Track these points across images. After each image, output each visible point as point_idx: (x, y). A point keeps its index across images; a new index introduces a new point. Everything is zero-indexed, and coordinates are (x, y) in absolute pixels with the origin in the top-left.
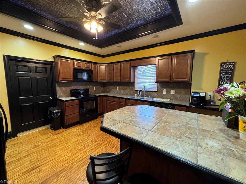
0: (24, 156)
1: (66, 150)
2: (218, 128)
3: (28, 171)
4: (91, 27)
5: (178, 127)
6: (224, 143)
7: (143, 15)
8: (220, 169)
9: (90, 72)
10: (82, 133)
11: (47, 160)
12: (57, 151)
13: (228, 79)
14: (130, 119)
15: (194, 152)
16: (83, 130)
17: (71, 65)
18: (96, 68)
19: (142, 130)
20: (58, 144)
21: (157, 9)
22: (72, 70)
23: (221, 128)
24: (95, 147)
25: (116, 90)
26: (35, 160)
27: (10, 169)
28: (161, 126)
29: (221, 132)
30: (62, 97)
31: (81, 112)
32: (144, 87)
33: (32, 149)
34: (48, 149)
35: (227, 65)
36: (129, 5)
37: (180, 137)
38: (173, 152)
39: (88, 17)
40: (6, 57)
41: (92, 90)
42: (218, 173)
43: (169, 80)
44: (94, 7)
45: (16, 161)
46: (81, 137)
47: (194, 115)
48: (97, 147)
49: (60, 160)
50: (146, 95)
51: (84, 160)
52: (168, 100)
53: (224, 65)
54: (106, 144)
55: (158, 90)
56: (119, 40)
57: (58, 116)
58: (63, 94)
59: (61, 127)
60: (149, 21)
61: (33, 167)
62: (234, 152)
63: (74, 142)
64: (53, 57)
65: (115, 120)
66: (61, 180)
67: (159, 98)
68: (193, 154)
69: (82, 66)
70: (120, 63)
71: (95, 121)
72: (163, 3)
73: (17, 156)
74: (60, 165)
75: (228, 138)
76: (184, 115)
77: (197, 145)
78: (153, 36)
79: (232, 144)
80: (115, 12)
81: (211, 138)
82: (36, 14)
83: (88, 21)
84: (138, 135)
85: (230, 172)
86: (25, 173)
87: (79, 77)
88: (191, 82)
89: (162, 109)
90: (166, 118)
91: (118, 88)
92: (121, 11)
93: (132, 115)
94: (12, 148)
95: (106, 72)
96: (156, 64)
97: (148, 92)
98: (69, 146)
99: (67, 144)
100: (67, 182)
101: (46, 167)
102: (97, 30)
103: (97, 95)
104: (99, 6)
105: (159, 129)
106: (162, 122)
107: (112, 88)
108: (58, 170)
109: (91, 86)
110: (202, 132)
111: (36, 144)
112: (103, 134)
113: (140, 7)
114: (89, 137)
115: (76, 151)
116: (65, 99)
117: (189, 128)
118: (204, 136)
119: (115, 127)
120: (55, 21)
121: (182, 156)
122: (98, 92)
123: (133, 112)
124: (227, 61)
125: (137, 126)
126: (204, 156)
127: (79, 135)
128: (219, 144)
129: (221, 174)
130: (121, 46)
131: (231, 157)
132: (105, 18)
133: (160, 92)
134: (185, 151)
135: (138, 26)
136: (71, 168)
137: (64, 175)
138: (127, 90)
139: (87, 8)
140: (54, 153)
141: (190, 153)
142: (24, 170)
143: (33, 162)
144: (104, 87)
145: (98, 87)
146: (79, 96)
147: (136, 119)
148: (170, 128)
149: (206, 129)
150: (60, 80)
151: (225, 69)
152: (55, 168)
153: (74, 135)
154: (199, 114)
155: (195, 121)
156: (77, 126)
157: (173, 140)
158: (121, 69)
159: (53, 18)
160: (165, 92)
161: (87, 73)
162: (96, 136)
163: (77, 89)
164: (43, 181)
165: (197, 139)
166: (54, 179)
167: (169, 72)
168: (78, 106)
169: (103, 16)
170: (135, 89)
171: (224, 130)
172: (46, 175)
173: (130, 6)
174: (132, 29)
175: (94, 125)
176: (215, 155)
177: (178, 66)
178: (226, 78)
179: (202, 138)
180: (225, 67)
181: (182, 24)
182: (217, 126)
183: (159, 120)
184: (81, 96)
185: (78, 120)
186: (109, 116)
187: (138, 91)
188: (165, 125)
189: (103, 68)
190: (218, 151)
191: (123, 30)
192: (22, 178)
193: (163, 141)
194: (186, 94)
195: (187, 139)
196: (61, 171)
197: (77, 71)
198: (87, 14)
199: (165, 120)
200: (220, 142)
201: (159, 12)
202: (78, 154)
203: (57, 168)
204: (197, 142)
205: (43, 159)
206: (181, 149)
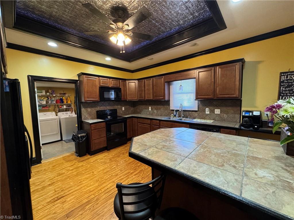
0: (48, 184)
1: (92, 179)
2: (273, 155)
3: (52, 201)
4: (117, 40)
5: (221, 153)
6: (279, 173)
7: (177, 22)
8: (269, 203)
9: (117, 90)
10: (110, 160)
11: (71, 190)
12: (82, 180)
13: (291, 93)
14: (163, 143)
15: (238, 183)
16: (111, 157)
17: (96, 83)
18: (125, 85)
19: (176, 156)
20: (84, 172)
21: (194, 13)
22: (98, 88)
23: (278, 155)
24: (124, 177)
25: (148, 110)
26: (59, 189)
27: (35, 198)
28: (199, 152)
29: (277, 161)
30: (87, 119)
31: (108, 136)
32: (181, 105)
33: (57, 177)
34: (73, 178)
35: (289, 75)
36: (160, 12)
37: (223, 165)
38: (212, 182)
39: (114, 29)
40: (30, 77)
41: (120, 111)
42: (266, 209)
43: (212, 96)
44: (121, 18)
45: (40, 189)
46: (109, 165)
47: (244, 139)
48: (126, 177)
49: (86, 190)
50: (184, 115)
51: (112, 192)
52: (212, 121)
53: (285, 75)
54: (137, 174)
55: (199, 109)
56: (150, 51)
57: (83, 141)
58: (88, 116)
59: (87, 154)
60: (185, 28)
61: (57, 197)
62: (292, 185)
63: (101, 171)
64: (77, 75)
65: (146, 145)
66: (86, 213)
67: (201, 119)
68: (236, 185)
69: (109, 84)
70: (152, 79)
71: (124, 146)
72: (200, 5)
73: (42, 184)
74: (86, 196)
75: (285, 168)
76: (230, 139)
77: (243, 175)
78: (190, 44)
79: (290, 175)
80: (145, 21)
81: (263, 167)
82: (59, 30)
83: (114, 34)
84: (171, 162)
85: (282, 208)
86: (50, 203)
87: (106, 96)
88: (241, 98)
89: (203, 132)
90: (207, 143)
91: (150, 108)
92: (151, 18)
93: (165, 139)
94: (36, 176)
95: (136, 90)
96: (195, 78)
97: (187, 112)
98: (95, 175)
99: (93, 172)
100: (93, 215)
101: (71, 198)
102: (124, 42)
103: (127, 117)
104: (126, 15)
105: (197, 155)
106: (201, 147)
107: (143, 107)
108: (83, 202)
109: (119, 107)
110: (251, 160)
111: (61, 172)
112: (133, 163)
113: (173, 12)
114: (117, 165)
115: (103, 180)
116: (91, 121)
117: (235, 155)
118: (253, 165)
119: (145, 153)
120: (79, 36)
121: (222, 187)
122: (128, 113)
123: (166, 136)
124: (289, 70)
125: (171, 151)
126: (251, 188)
127: (106, 163)
128: (272, 174)
129: (270, 209)
130: (152, 59)
131: (286, 190)
132: (133, 28)
133: (201, 112)
134: (227, 182)
135: (172, 34)
136: (97, 200)
137: (90, 207)
138: (161, 109)
139: (113, 19)
140: (80, 183)
141: (234, 184)
142: (49, 200)
143: (57, 191)
144: (134, 107)
145: (128, 107)
146: (106, 118)
147: (170, 143)
148: (211, 155)
149: (257, 156)
150: (86, 100)
151: (286, 80)
152: (80, 199)
153: (100, 162)
154: (249, 138)
155: (244, 146)
156: (104, 153)
157: (213, 169)
158: (153, 86)
159: (78, 32)
160: (207, 111)
161: (114, 92)
162: (125, 164)
163: (104, 110)
164: (68, 213)
165: (243, 168)
166: (79, 211)
167: (212, 87)
168: (105, 129)
169: (131, 27)
170: (171, 109)
171: (282, 158)
172: (71, 207)
173: (162, 12)
174: (164, 38)
175: (122, 151)
176: (265, 187)
177: (223, 79)
178: (288, 92)
179: (250, 167)
180: (286, 78)
181: (226, 28)
182: (272, 153)
183: (197, 145)
184: (108, 118)
185: (105, 145)
186: (139, 141)
187: (175, 111)
188: (204, 151)
189: (133, 85)
190: (269, 183)
191: (154, 40)
192: (46, 209)
193: (201, 170)
194: (235, 114)
195: (230, 167)
196: (87, 202)
197: (104, 90)
198: (113, 26)
199: (206, 145)
200: (273, 173)
201: (197, 16)
202: (105, 185)
203: (83, 199)
204: (243, 172)
205: (68, 188)
206: (222, 179)
